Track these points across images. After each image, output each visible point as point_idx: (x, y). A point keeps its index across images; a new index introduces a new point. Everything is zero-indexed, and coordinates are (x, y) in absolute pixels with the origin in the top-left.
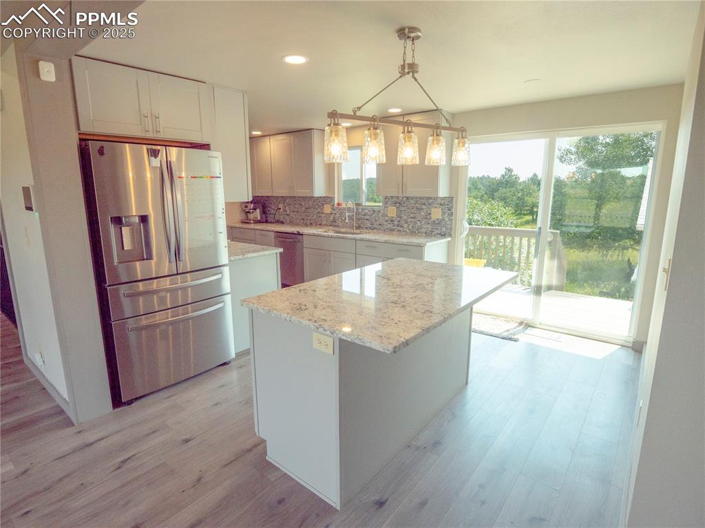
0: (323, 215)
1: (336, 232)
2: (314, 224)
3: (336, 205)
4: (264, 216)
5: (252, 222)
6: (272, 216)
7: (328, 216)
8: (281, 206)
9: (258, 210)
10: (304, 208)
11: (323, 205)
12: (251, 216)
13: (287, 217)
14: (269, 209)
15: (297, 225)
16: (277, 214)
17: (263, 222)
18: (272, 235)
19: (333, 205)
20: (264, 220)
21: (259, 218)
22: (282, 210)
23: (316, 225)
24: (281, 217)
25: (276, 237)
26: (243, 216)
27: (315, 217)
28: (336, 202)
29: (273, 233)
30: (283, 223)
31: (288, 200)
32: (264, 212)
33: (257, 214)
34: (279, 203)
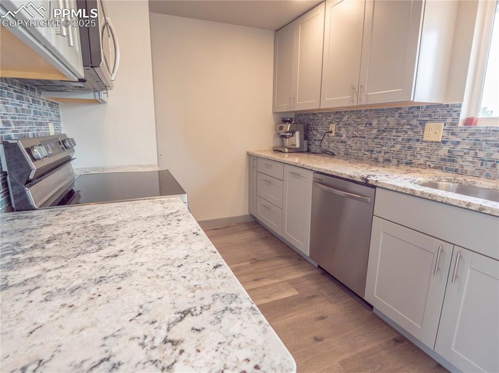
0: (418, 145)
1: (463, 189)
2: (395, 161)
3: (460, 124)
4: (305, 142)
5: (287, 150)
6: (317, 143)
7: (434, 147)
8: (333, 127)
9: (297, 134)
10: (375, 131)
11: (423, 124)
12: (287, 142)
13: (341, 146)
14: (315, 132)
15: (359, 160)
16: (325, 141)
17: (303, 152)
18: (310, 176)
19: (455, 124)
20: (305, 149)
21: (298, 146)
22: (333, 134)
23: (399, 163)
24: (331, 145)
25: (317, 182)
26: (278, 142)
27: (398, 147)
28: (463, 116)
29: (312, 173)
30: (333, 155)
31: (345, 118)
32: (306, 137)
33: (296, 140)
34: (331, 122)
